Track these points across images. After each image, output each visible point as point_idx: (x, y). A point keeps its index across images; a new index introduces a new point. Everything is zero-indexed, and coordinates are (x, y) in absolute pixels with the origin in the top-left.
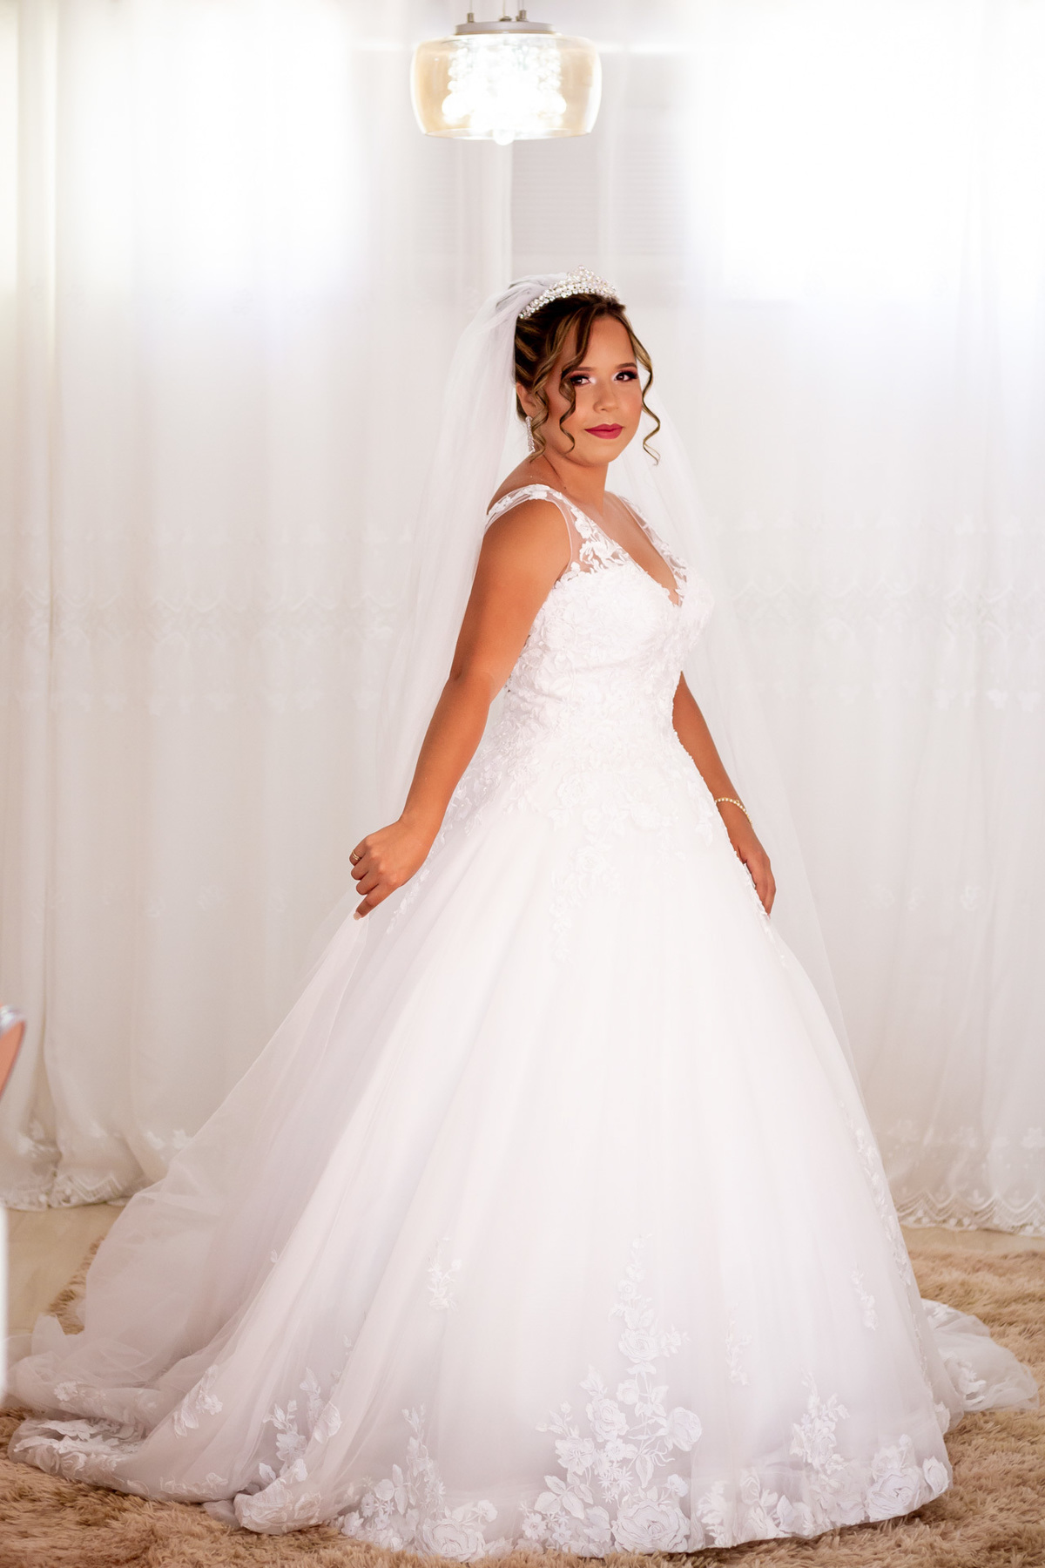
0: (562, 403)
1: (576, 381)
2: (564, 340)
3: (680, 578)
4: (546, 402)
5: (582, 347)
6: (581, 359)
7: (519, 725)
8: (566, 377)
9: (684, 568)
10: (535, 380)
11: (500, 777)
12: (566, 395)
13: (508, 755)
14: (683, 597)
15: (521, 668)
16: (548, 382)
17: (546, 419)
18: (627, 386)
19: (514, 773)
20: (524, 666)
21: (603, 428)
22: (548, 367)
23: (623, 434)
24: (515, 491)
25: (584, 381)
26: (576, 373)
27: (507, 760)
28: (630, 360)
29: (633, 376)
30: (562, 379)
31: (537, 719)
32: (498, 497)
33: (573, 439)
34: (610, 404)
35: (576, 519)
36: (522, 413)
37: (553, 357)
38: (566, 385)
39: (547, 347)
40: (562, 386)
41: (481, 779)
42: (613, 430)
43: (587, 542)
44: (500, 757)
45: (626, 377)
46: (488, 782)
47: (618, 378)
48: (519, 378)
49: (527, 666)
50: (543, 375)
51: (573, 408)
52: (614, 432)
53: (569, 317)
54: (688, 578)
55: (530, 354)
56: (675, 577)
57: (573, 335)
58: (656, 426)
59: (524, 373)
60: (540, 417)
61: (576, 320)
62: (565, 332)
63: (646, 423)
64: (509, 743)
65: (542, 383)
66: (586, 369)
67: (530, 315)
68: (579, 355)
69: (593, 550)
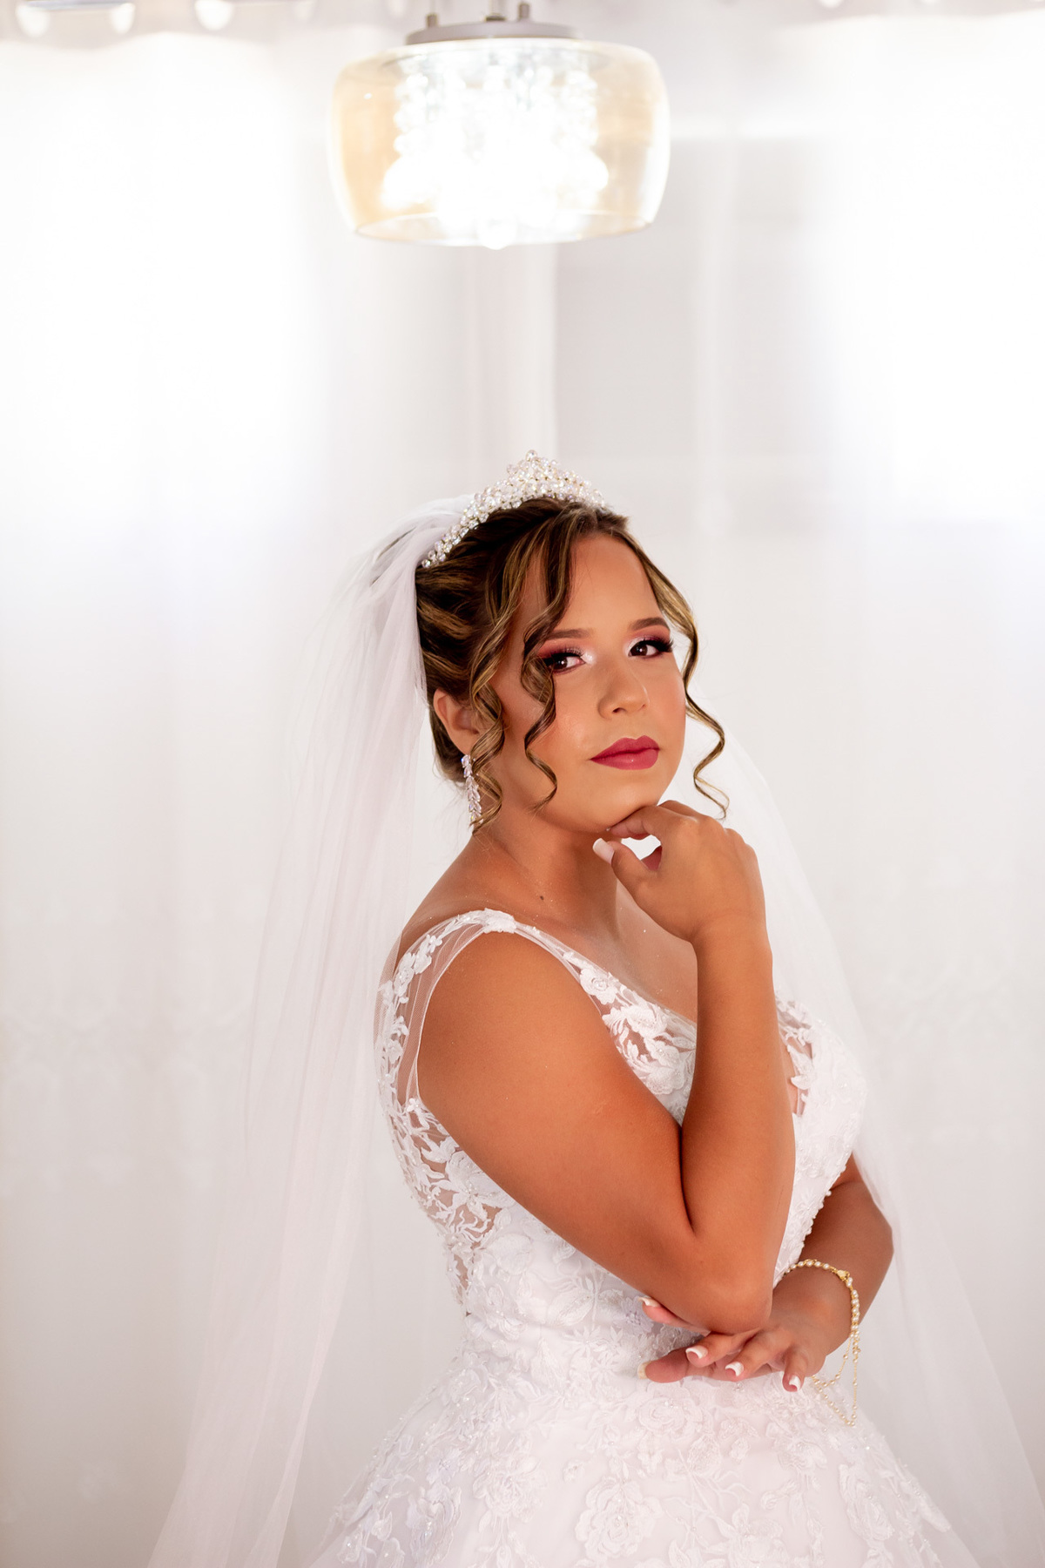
0: (528, 709)
1: (555, 661)
2: (521, 583)
3: (799, 1050)
4: (499, 712)
5: (558, 590)
6: (558, 613)
7: (493, 1381)
8: (531, 654)
9: (805, 1026)
10: (473, 672)
11: (458, 1501)
12: (534, 691)
13: (473, 1450)
14: (806, 1092)
15: (486, 1271)
16: (500, 670)
17: (500, 746)
18: (653, 666)
19: (485, 1492)
20: (492, 1270)
21: (623, 748)
22: (497, 640)
23: (661, 759)
24: (444, 923)
25: (571, 661)
26: (553, 644)
27: (472, 1461)
28: (655, 612)
29: (663, 646)
30: (524, 659)
31: (526, 1373)
32: (409, 940)
33: (552, 777)
34: (627, 698)
35: (579, 970)
36: (448, 754)
37: (502, 621)
38: (534, 670)
39: (488, 608)
40: (525, 671)
41: (421, 1501)
42: (642, 750)
43: (613, 1010)
44: (456, 1454)
45: (651, 650)
46: (435, 1509)
47: (634, 652)
48: (435, 682)
49: (498, 1268)
50: (488, 658)
51: (551, 714)
52: (643, 756)
53: (524, 540)
54: (815, 1050)
55: (455, 627)
56: (790, 1049)
57: (538, 571)
58: (717, 739)
59: (446, 667)
60: (490, 742)
61: (539, 543)
62: (522, 568)
63: (698, 737)
64: (475, 1422)
65: (489, 673)
66: (573, 633)
67: (443, 558)
68: (554, 603)
69: (626, 1024)
